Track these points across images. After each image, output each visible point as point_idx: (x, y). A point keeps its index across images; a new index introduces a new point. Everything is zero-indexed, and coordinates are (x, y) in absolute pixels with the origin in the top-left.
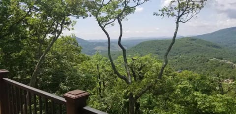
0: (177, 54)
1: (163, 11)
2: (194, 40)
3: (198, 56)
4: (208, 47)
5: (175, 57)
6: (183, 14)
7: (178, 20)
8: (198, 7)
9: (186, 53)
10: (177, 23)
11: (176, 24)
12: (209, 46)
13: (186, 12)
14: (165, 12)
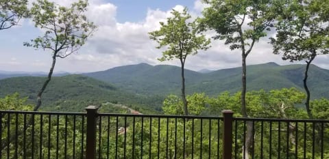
0: (60, 97)
1: (36, 41)
2: (84, 78)
3: (88, 101)
4: (102, 89)
5: (56, 102)
6: (61, 48)
7: (55, 54)
8: (78, 42)
9: (73, 96)
10: (54, 58)
11: (52, 59)
12: (103, 87)
13: (65, 46)
14: (39, 43)
